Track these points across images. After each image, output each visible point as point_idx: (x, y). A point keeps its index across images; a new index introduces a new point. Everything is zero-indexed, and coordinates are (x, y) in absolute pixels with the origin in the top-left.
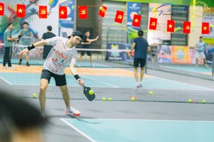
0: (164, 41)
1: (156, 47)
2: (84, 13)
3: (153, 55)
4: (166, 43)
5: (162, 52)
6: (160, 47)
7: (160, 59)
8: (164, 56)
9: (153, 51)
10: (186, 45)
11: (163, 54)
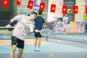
0: (59, 19)
1: (53, 23)
2: (6, 3)
3: (52, 28)
4: (60, 20)
5: (57, 26)
6: (56, 23)
7: (56, 30)
8: (59, 29)
9: (51, 26)
10: (73, 20)
11: (58, 27)
